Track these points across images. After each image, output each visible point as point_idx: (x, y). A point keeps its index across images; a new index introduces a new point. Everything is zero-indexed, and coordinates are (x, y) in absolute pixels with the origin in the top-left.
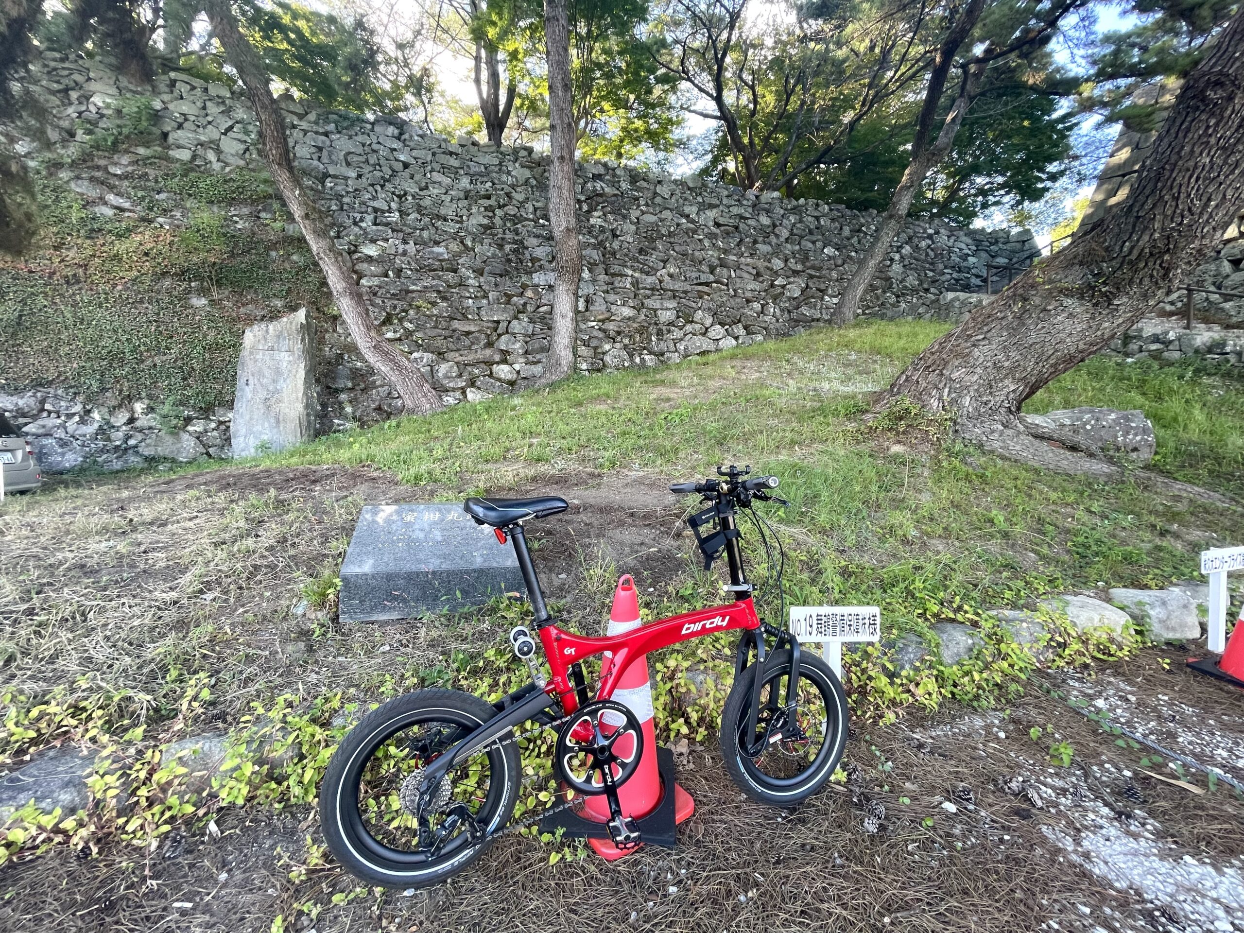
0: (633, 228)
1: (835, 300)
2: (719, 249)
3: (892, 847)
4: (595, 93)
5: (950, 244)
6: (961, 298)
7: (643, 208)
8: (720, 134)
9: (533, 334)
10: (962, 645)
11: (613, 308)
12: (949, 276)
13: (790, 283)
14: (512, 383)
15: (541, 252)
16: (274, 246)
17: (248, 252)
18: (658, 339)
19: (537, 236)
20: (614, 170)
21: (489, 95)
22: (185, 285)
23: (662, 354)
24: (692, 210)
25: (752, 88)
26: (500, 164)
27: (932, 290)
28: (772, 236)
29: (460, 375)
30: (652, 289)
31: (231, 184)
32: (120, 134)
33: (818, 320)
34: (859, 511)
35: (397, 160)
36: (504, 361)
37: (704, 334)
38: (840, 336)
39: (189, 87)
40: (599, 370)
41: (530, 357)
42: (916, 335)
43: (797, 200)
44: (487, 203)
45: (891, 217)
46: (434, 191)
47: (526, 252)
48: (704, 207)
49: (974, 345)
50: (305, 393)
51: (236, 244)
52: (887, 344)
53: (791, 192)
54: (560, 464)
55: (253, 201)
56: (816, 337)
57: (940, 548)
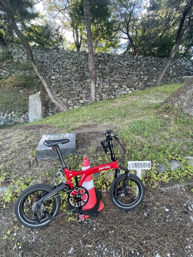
0: (108, 67)
1: (155, 80)
2: (128, 70)
3: (150, 221)
4: (99, 36)
5: (185, 64)
6: (187, 77)
7: (111, 63)
8: (129, 43)
9: (87, 93)
10: (176, 166)
11: (104, 86)
12: (184, 72)
13: (145, 77)
14: (83, 104)
15: (88, 75)
16: (34, 78)
17: (30, 80)
18: (114, 92)
19: (87, 71)
20: (104, 54)
21: (76, 40)
22: (18, 88)
23: (115, 95)
24: (122, 62)
25: (136, 30)
26: (79, 56)
27: (180, 76)
28: (141, 66)
29: (73, 103)
30: (113, 81)
31: (25, 66)
32: (4, 57)
33: (151, 85)
34: (155, 132)
35: (57, 57)
36: (81, 99)
37: (125, 90)
38: (156, 89)
39: (15, 46)
40: (101, 100)
41: (87, 98)
42: (175, 87)
43: (147, 57)
44: (76, 65)
45: (170, 59)
46: (65, 63)
47: (85, 75)
48: (124, 61)
49: (187, 90)
50: (42, 109)
51: (27, 78)
52: (167, 90)
53: (145, 55)
54: (89, 122)
55: (30, 69)
56: (150, 89)
57: (175, 140)
